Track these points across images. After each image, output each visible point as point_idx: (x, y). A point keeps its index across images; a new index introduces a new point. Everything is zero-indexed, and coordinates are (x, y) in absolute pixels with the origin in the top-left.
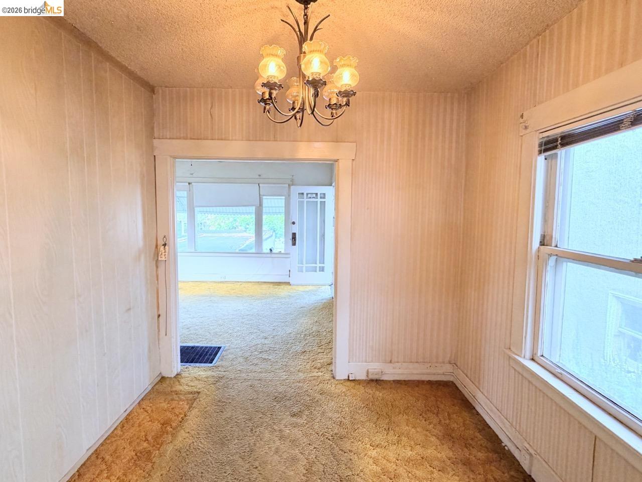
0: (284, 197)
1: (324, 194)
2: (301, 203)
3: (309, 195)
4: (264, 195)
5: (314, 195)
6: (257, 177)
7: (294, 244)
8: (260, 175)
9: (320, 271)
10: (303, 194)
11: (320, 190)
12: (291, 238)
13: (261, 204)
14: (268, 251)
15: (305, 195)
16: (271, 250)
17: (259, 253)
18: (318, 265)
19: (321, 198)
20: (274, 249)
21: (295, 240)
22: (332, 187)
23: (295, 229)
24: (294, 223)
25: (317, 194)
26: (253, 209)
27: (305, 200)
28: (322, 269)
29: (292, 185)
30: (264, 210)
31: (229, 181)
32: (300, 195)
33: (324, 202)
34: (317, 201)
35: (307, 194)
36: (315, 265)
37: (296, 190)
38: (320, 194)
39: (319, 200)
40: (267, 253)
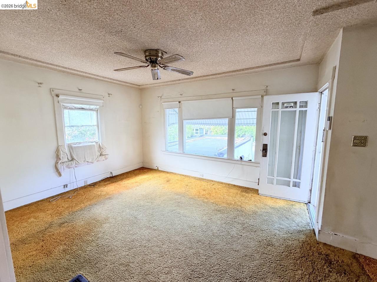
0: (256, 109)
1: (306, 102)
2: (275, 115)
3: (285, 105)
4: (237, 108)
5: (292, 104)
6: (232, 91)
7: (265, 155)
8: (233, 90)
9: (293, 186)
10: (278, 103)
11: (300, 98)
12: (262, 149)
13: (233, 116)
14: (239, 158)
15: (280, 105)
16: (241, 158)
17: (231, 159)
18: (292, 180)
19: (301, 107)
20: (244, 157)
21: (266, 152)
22: (317, 93)
23: (266, 140)
24: (265, 134)
25: (295, 103)
26: (226, 121)
27: (280, 110)
28: (296, 185)
29: (266, 95)
30: (237, 122)
31: (209, 97)
32: (274, 105)
33: (306, 111)
34: (296, 111)
35: (283, 104)
36: (288, 179)
37: (269, 100)
38: (300, 102)
39: (298, 109)
40: (238, 161)
